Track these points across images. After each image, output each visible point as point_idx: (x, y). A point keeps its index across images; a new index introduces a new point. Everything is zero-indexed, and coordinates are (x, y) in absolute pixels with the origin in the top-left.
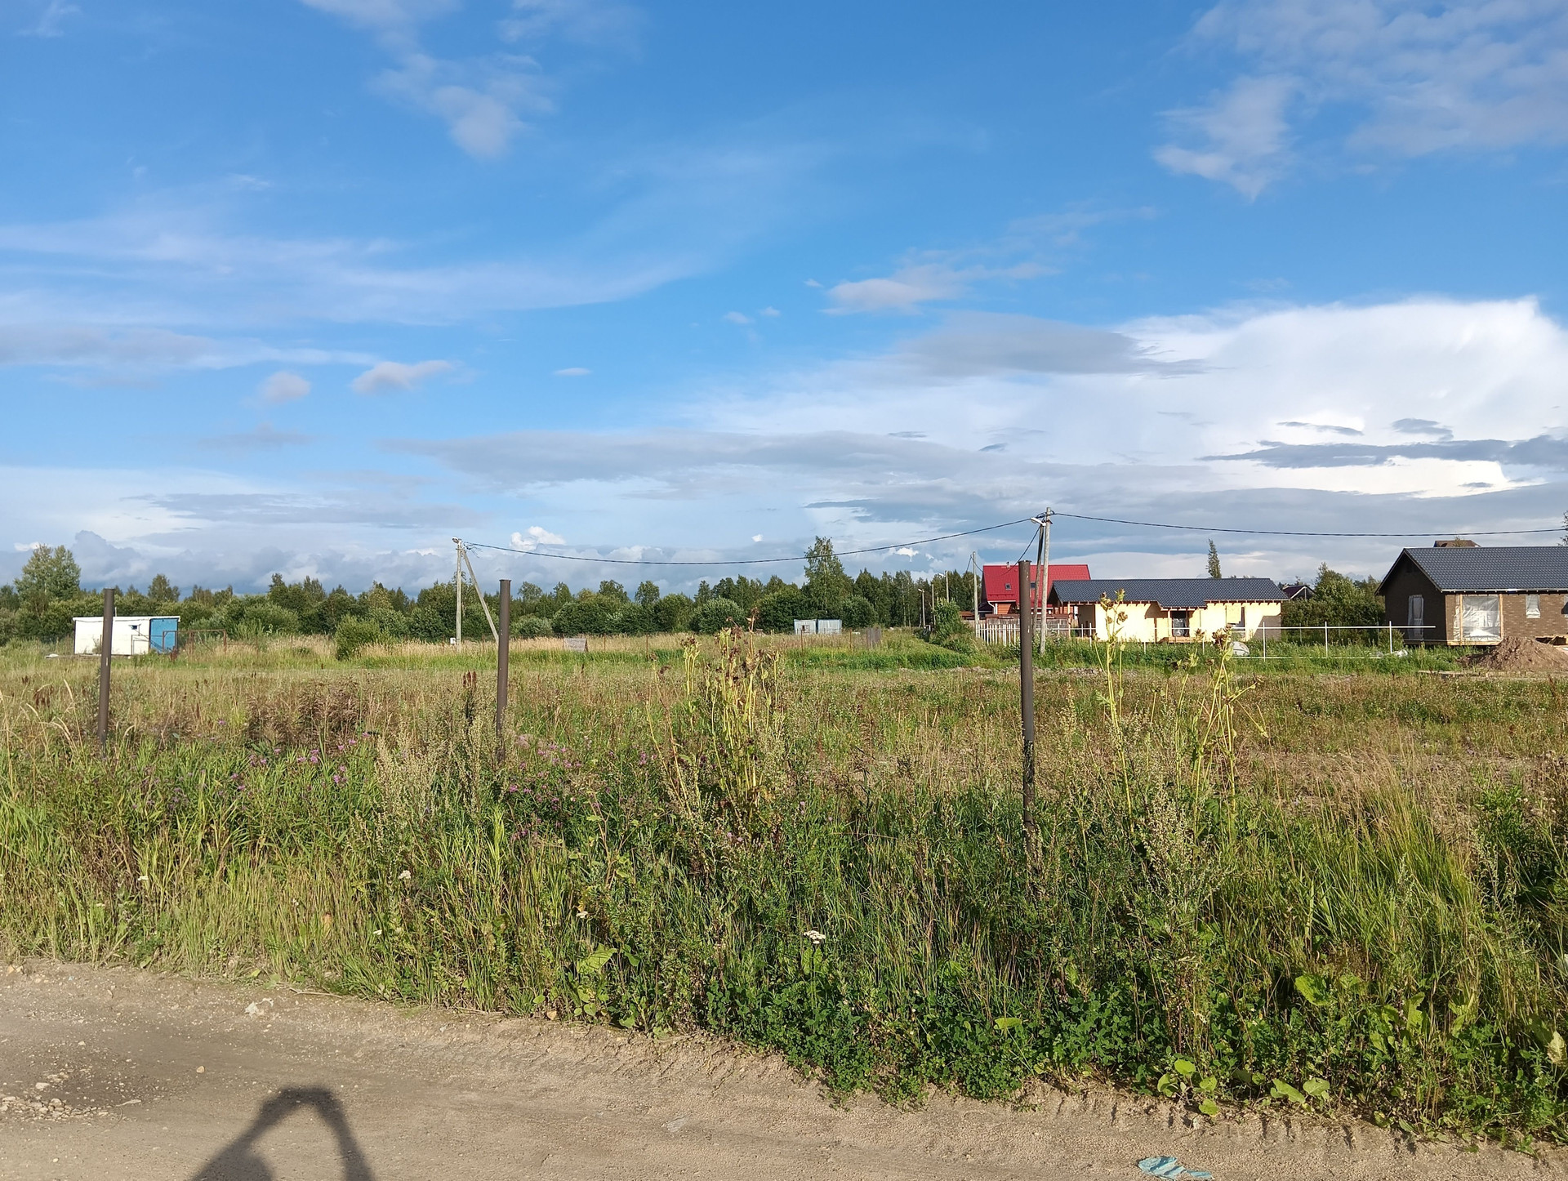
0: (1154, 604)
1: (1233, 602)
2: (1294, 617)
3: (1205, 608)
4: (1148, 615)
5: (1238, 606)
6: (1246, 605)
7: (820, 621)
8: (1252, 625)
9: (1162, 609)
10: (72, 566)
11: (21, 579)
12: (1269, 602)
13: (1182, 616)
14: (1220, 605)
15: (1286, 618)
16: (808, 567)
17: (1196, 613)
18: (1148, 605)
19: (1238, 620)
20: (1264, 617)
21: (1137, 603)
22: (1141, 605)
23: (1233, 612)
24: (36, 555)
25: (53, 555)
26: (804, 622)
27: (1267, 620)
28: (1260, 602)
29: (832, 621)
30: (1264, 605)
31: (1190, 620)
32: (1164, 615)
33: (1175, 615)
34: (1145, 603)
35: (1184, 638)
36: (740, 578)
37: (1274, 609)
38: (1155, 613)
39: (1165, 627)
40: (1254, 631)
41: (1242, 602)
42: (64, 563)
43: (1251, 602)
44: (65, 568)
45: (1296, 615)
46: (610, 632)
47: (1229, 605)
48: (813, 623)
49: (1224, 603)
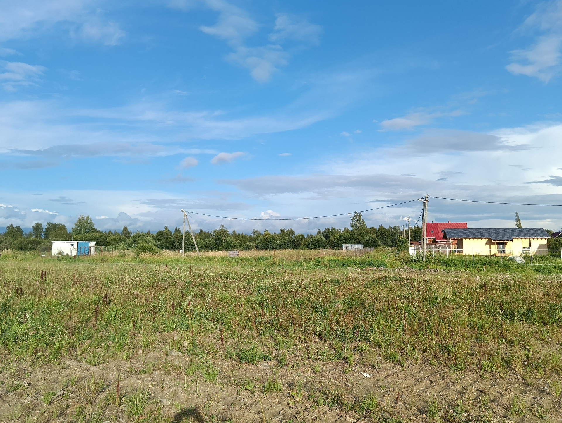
0: (490, 239)
1: (525, 238)
2: (554, 245)
3: (512, 241)
4: (487, 244)
5: (528, 240)
6: (531, 240)
7: (353, 245)
8: (534, 249)
9: (493, 241)
10: (91, 223)
11: (74, 228)
12: (542, 238)
13: (502, 244)
14: (519, 239)
15: (550, 246)
16: (352, 223)
17: (509, 243)
18: (487, 240)
19: (528, 246)
20: (540, 245)
21: (482, 238)
22: (483, 239)
23: (526, 242)
24: (79, 219)
25: (85, 219)
26: (347, 245)
27: (541, 246)
28: (538, 238)
29: (358, 245)
30: (540, 239)
31: (506, 246)
32: (494, 244)
33: (499, 244)
34: (485, 238)
35: (503, 254)
36: (332, 228)
37: (544, 242)
38: (490, 242)
39: (495, 249)
40: (535, 251)
41: (529, 238)
42: (88, 222)
43: (534, 238)
44: (89, 224)
45: (555, 244)
46: (276, 248)
47: (523, 239)
48: (350, 245)
49: (521, 238)
